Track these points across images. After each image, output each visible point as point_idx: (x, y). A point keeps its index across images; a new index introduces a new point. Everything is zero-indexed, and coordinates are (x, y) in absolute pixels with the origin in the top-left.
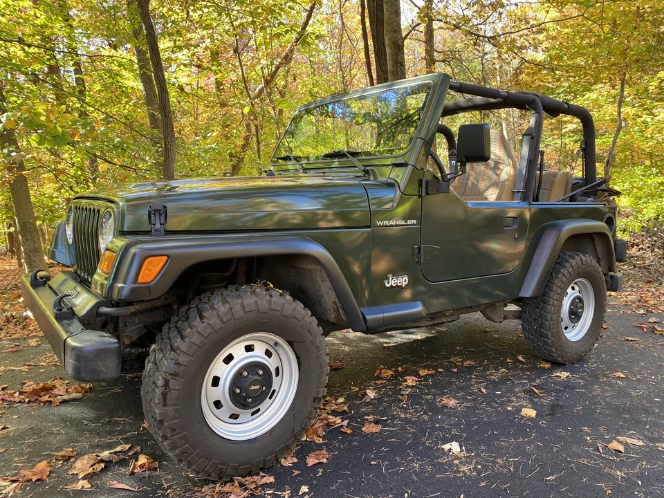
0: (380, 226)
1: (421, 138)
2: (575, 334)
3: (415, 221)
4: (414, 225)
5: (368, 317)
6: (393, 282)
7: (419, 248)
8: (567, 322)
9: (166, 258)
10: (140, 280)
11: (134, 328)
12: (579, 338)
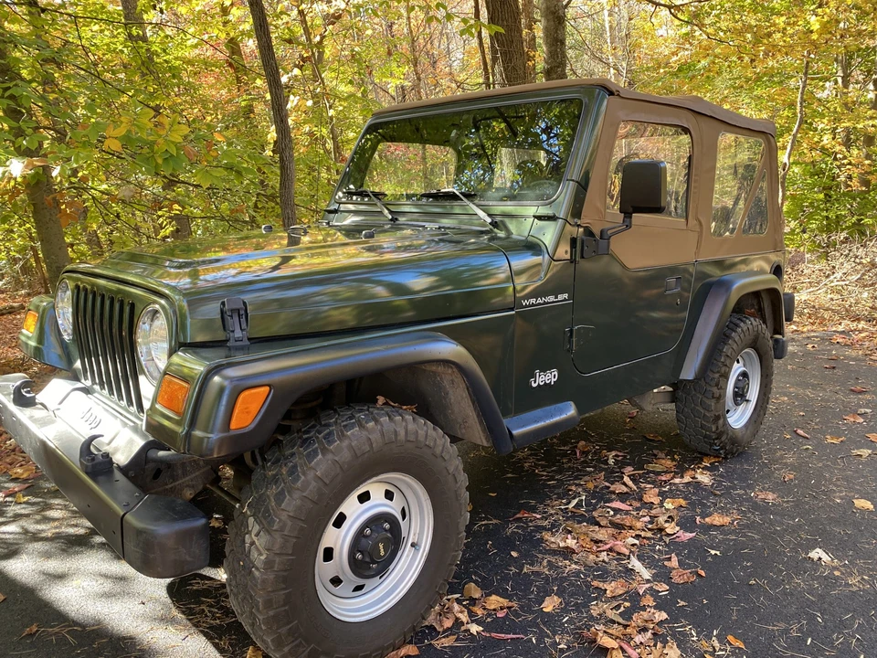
0: (526, 306)
1: (573, 180)
2: (738, 418)
3: (566, 296)
4: (565, 300)
5: (514, 432)
6: (541, 380)
7: (571, 331)
8: (730, 405)
9: (268, 388)
10: (233, 426)
11: (197, 473)
12: (743, 424)
